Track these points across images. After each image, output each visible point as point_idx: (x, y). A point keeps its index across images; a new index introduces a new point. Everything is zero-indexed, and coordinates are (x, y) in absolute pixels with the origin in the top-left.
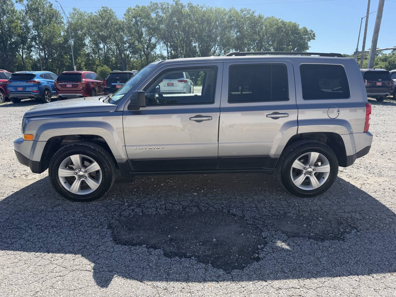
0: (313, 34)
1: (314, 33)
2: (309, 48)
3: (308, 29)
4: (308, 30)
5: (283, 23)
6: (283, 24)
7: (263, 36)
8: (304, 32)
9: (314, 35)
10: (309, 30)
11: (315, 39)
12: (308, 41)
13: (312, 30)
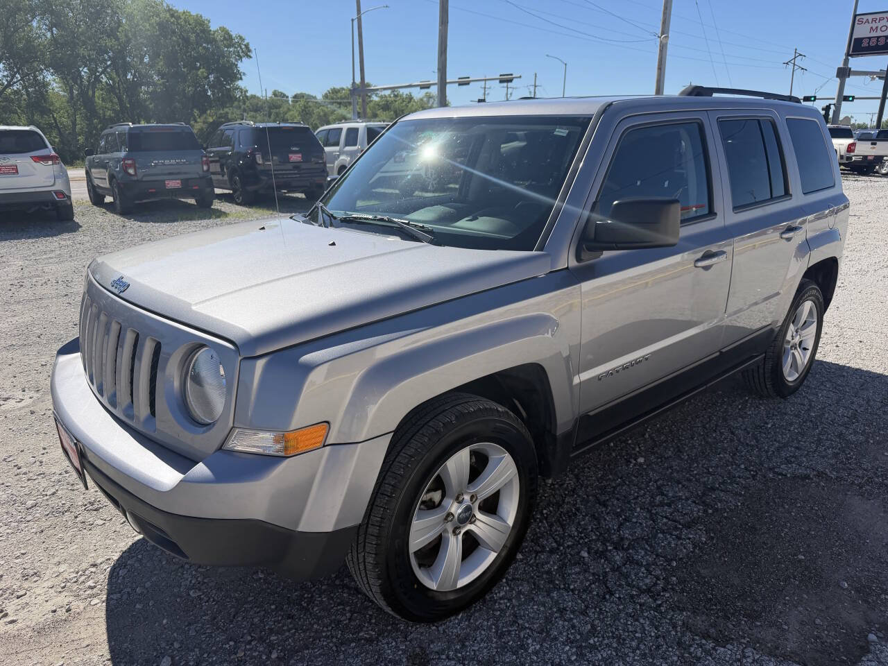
0: (245, 45)
1: (248, 43)
2: (243, 77)
3: (232, 33)
4: (234, 34)
5: (173, 13)
6: (172, 16)
7: (129, 41)
8: (225, 39)
9: (247, 46)
10: (234, 36)
11: (250, 57)
12: (236, 60)
13: (241, 35)
